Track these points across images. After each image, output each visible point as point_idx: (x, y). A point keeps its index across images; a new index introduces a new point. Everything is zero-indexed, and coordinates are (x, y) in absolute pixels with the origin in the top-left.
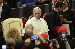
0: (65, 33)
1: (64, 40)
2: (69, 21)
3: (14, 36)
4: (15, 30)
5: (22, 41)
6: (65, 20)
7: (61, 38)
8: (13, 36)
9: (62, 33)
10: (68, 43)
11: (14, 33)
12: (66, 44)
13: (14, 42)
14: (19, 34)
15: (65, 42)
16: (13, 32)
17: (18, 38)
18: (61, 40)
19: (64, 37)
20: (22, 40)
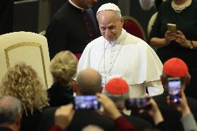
0: (177, 78)
1: (176, 100)
2: (193, 42)
3: (23, 90)
4: (26, 71)
5: (48, 104)
6: (183, 37)
7: (168, 97)
8: (20, 89)
9: (170, 79)
10: (188, 111)
11: (24, 80)
12: (184, 115)
13: (17, 109)
14: (38, 83)
15: (179, 109)
16: (19, 76)
17: (34, 95)
18: (168, 101)
19: (175, 92)
20: (49, 102)
